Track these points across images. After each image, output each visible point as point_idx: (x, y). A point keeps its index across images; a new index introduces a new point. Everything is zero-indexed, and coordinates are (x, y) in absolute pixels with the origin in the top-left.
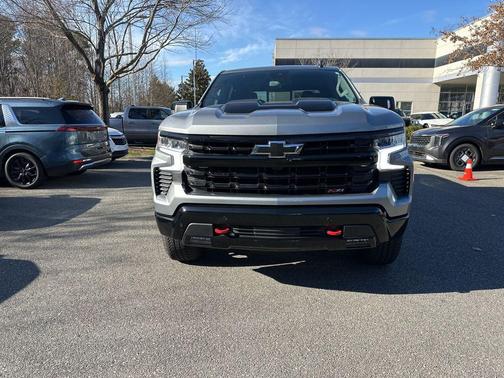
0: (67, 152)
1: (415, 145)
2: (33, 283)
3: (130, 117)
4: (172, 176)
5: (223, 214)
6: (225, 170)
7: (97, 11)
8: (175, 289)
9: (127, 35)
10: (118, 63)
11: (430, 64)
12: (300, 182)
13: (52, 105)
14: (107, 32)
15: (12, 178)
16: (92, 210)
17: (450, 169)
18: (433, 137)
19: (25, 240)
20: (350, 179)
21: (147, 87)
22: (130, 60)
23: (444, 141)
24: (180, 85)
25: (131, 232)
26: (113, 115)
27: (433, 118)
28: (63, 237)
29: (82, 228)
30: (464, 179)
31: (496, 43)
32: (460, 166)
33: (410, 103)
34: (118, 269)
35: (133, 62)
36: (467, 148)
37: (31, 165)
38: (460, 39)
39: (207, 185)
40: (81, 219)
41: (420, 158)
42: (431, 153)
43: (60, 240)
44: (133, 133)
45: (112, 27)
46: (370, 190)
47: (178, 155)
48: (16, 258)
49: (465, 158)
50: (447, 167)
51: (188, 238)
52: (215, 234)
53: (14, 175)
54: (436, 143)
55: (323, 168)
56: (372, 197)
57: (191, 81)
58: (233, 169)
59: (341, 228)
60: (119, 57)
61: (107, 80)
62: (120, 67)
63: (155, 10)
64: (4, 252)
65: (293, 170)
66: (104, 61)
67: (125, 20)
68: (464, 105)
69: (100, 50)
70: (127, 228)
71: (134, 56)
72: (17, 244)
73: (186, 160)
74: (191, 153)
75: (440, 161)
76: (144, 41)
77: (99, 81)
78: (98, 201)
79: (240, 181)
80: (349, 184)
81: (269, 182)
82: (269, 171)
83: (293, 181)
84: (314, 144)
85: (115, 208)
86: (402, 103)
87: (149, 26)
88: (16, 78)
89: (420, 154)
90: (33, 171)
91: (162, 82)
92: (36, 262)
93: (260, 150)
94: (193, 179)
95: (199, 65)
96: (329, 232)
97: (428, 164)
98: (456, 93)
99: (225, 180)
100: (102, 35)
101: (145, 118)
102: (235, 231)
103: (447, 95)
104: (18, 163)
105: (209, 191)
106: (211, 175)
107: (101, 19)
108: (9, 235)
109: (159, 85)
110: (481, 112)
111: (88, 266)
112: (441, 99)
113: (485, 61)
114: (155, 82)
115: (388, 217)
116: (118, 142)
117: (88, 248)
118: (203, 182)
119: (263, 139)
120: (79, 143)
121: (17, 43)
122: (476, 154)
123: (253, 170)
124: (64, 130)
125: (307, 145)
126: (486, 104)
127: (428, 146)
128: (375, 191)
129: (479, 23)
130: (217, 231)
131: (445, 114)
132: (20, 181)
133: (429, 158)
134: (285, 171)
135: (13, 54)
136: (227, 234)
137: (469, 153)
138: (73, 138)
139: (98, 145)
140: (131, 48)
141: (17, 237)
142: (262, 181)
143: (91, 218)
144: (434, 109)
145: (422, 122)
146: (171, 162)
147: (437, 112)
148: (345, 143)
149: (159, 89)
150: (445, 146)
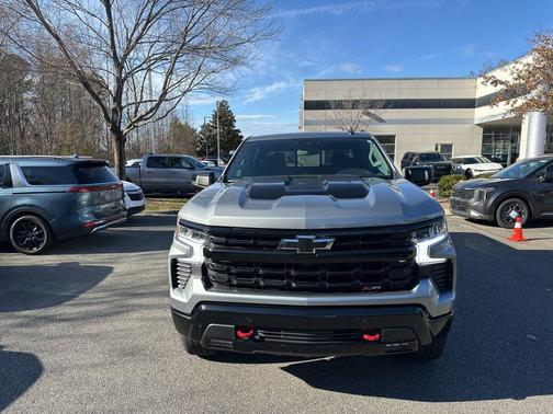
0: (78, 214)
1: (457, 199)
2: (35, 385)
3: (148, 166)
4: (192, 268)
5: (247, 315)
6: (249, 265)
7: (115, 57)
8: (192, 394)
9: (147, 81)
10: (136, 111)
11: (471, 104)
12: (332, 279)
13: (64, 164)
14: (125, 79)
15: (17, 243)
16: (104, 282)
17: (496, 225)
18: (477, 191)
19: (27, 325)
20: (386, 276)
21: (167, 129)
22: (149, 108)
23: (489, 196)
24: (202, 127)
25: (146, 313)
26: (130, 163)
27: (477, 162)
28: (70, 320)
29: (92, 308)
30: (513, 239)
31: (540, 87)
32: (509, 223)
33: (451, 146)
34: (130, 366)
35: (151, 110)
36: (515, 203)
37: (39, 228)
38: (502, 83)
39: (229, 281)
40: (92, 296)
41: (463, 213)
42: (475, 209)
43: (67, 324)
44: (151, 183)
45: (131, 74)
46: (409, 287)
47: (198, 246)
48: (17, 350)
49: (513, 214)
50: (494, 224)
51: (207, 340)
52: (237, 337)
53: (19, 240)
54: (480, 198)
55: (357, 265)
56: (411, 295)
57: (215, 122)
58: (258, 265)
59: (379, 331)
60: (137, 104)
61: (123, 128)
62: (139, 115)
63: (177, 57)
64: (5, 341)
65: (323, 266)
66: (122, 108)
67: (145, 66)
68: (509, 146)
69: (117, 99)
70: (141, 306)
71: (154, 103)
72: (19, 330)
73: (206, 253)
74: (212, 245)
75: (486, 217)
76: (164, 88)
77: (116, 130)
78: (110, 270)
79: (265, 277)
80: (386, 280)
81: (297, 279)
82: (298, 267)
83: (323, 278)
84: (346, 238)
85: (128, 280)
86: (443, 146)
87: (170, 73)
88: (27, 120)
89: (463, 209)
90: (41, 235)
91: (183, 123)
92: (39, 355)
93: (289, 244)
94: (214, 273)
95: (223, 106)
96: (365, 337)
97: (472, 220)
98: (500, 136)
99: (249, 275)
100: (120, 82)
101: (165, 166)
102: (261, 333)
103: (490, 136)
104: (25, 227)
105: (230, 286)
106: (234, 270)
107: (119, 66)
108: (11, 317)
109: (180, 126)
110: (527, 162)
111: (96, 361)
112: (483, 142)
113: (528, 107)
114: (176, 124)
115: (430, 317)
116: (134, 197)
117: (97, 335)
118: (225, 277)
119: (291, 233)
120: (91, 203)
121: (30, 82)
122: (525, 210)
123: (281, 266)
124: (76, 191)
125: (339, 239)
126: (532, 155)
127: (472, 200)
128: (415, 289)
129: (520, 67)
130: (239, 333)
131: (489, 157)
132: (26, 246)
133: (474, 214)
134: (314, 267)
135: (25, 96)
136: (252, 337)
137: (517, 208)
138: (85, 197)
139: (113, 204)
140: (151, 94)
141: (20, 320)
142: (290, 277)
143: (102, 294)
144: (476, 153)
145: (465, 167)
146: (190, 253)
147: (480, 156)
148: (380, 237)
149: (181, 131)
150: (491, 201)
